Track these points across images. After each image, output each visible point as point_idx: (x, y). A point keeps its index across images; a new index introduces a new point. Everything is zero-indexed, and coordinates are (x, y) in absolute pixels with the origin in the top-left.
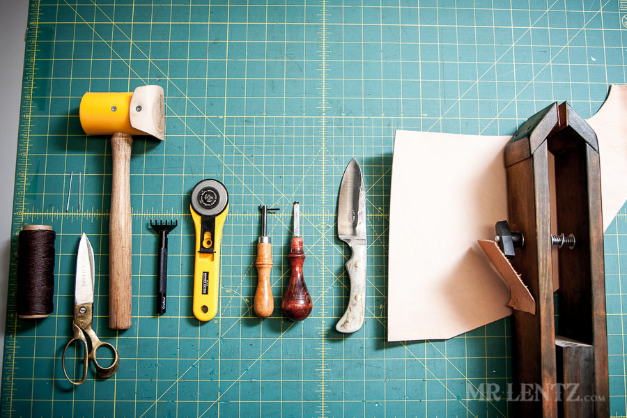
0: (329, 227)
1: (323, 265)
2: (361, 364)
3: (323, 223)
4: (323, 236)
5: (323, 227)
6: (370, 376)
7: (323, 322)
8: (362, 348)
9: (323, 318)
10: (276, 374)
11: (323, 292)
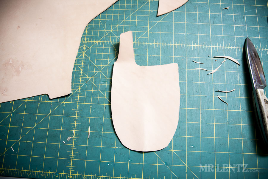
0: (88, 48)
1: (82, 71)
2: (99, 135)
3: (85, 46)
4: (84, 53)
5: (84, 48)
6: (105, 144)
7: (78, 106)
8: (102, 124)
9: (78, 103)
10: (43, 138)
11: (80, 87)
